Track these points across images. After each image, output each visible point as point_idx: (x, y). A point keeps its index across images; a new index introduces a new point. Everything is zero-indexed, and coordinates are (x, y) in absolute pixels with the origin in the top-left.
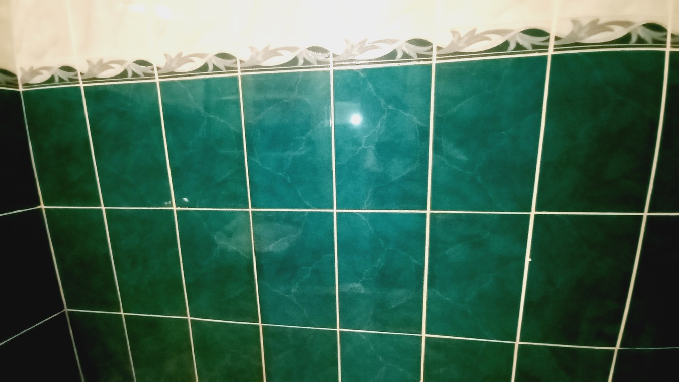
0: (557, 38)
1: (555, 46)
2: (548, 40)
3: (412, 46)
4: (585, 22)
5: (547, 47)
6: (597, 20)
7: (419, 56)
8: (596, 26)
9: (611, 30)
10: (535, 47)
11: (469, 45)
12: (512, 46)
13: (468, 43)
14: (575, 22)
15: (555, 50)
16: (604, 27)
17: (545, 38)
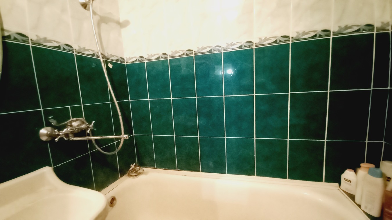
0: (292, 38)
1: (292, 40)
2: (289, 39)
3: (247, 43)
4: (301, 32)
5: (289, 41)
6: (305, 31)
7: (250, 46)
8: (304, 33)
9: (310, 34)
10: (285, 41)
11: (265, 42)
12: (278, 41)
13: (265, 41)
14: (297, 33)
15: (292, 41)
16: (307, 33)
17: (288, 38)
